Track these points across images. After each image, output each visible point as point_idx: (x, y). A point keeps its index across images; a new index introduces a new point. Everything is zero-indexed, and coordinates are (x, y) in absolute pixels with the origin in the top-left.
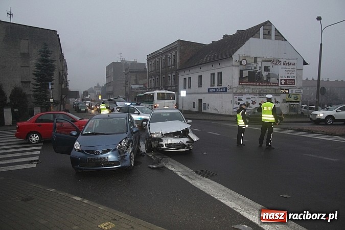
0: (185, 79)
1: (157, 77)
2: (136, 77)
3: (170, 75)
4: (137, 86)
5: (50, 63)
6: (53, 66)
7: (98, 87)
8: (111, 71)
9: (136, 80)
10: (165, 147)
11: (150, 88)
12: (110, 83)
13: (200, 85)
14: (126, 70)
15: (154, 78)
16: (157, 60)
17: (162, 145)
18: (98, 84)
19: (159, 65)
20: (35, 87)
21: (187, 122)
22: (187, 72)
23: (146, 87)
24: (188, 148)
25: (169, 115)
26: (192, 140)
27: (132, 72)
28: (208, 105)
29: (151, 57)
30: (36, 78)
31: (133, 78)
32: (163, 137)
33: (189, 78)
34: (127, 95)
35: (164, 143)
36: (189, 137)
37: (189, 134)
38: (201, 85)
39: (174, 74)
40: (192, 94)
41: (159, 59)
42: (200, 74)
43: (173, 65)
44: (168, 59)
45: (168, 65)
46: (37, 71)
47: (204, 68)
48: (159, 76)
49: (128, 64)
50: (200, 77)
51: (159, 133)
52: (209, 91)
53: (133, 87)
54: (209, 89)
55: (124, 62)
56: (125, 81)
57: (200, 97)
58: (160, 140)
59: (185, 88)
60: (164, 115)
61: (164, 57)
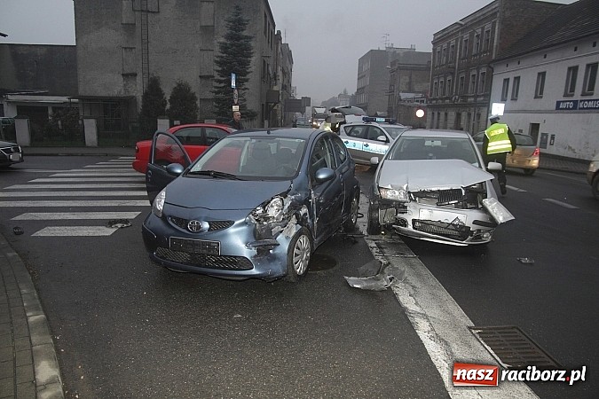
0: (507, 80)
1: (449, 78)
2: (410, 78)
3: (475, 72)
4: (411, 95)
5: (243, 41)
6: (248, 48)
7: (344, 95)
8: (367, 66)
9: (410, 83)
10: (410, 227)
11: (434, 99)
12: (363, 88)
13: (539, 94)
14: (393, 64)
15: (442, 80)
16: (453, 42)
17: (404, 223)
18: (345, 91)
19: (454, 53)
20: (217, 85)
21: (486, 165)
22: (513, 66)
23: (427, 97)
24: (479, 237)
25: (438, 143)
26: (492, 219)
27: (403, 68)
28: (553, 137)
29: (441, 38)
30: (220, 69)
31: (404, 80)
32: (411, 200)
33: (515, 78)
34: (390, 111)
35: (409, 218)
36: (485, 210)
37: (486, 202)
38: (541, 93)
39: (484, 70)
40: (518, 112)
41: (457, 40)
42: (541, 69)
43: (484, 52)
44: (475, 39)
45: (474, 52)
46: (222, 57)
47: (552, 57)
48: (453, 74)
49: (399, 54)
50: (542, 75)
51: (402, 188)
52: (558, 107)
53: (403, 96)
54: (558, 103)
55: (392, 50)
56: (388, 86)
57: (535, 119)
58: (401, 207)
59: (503, 100)
60: (428, 143)
61: (466, 36)
